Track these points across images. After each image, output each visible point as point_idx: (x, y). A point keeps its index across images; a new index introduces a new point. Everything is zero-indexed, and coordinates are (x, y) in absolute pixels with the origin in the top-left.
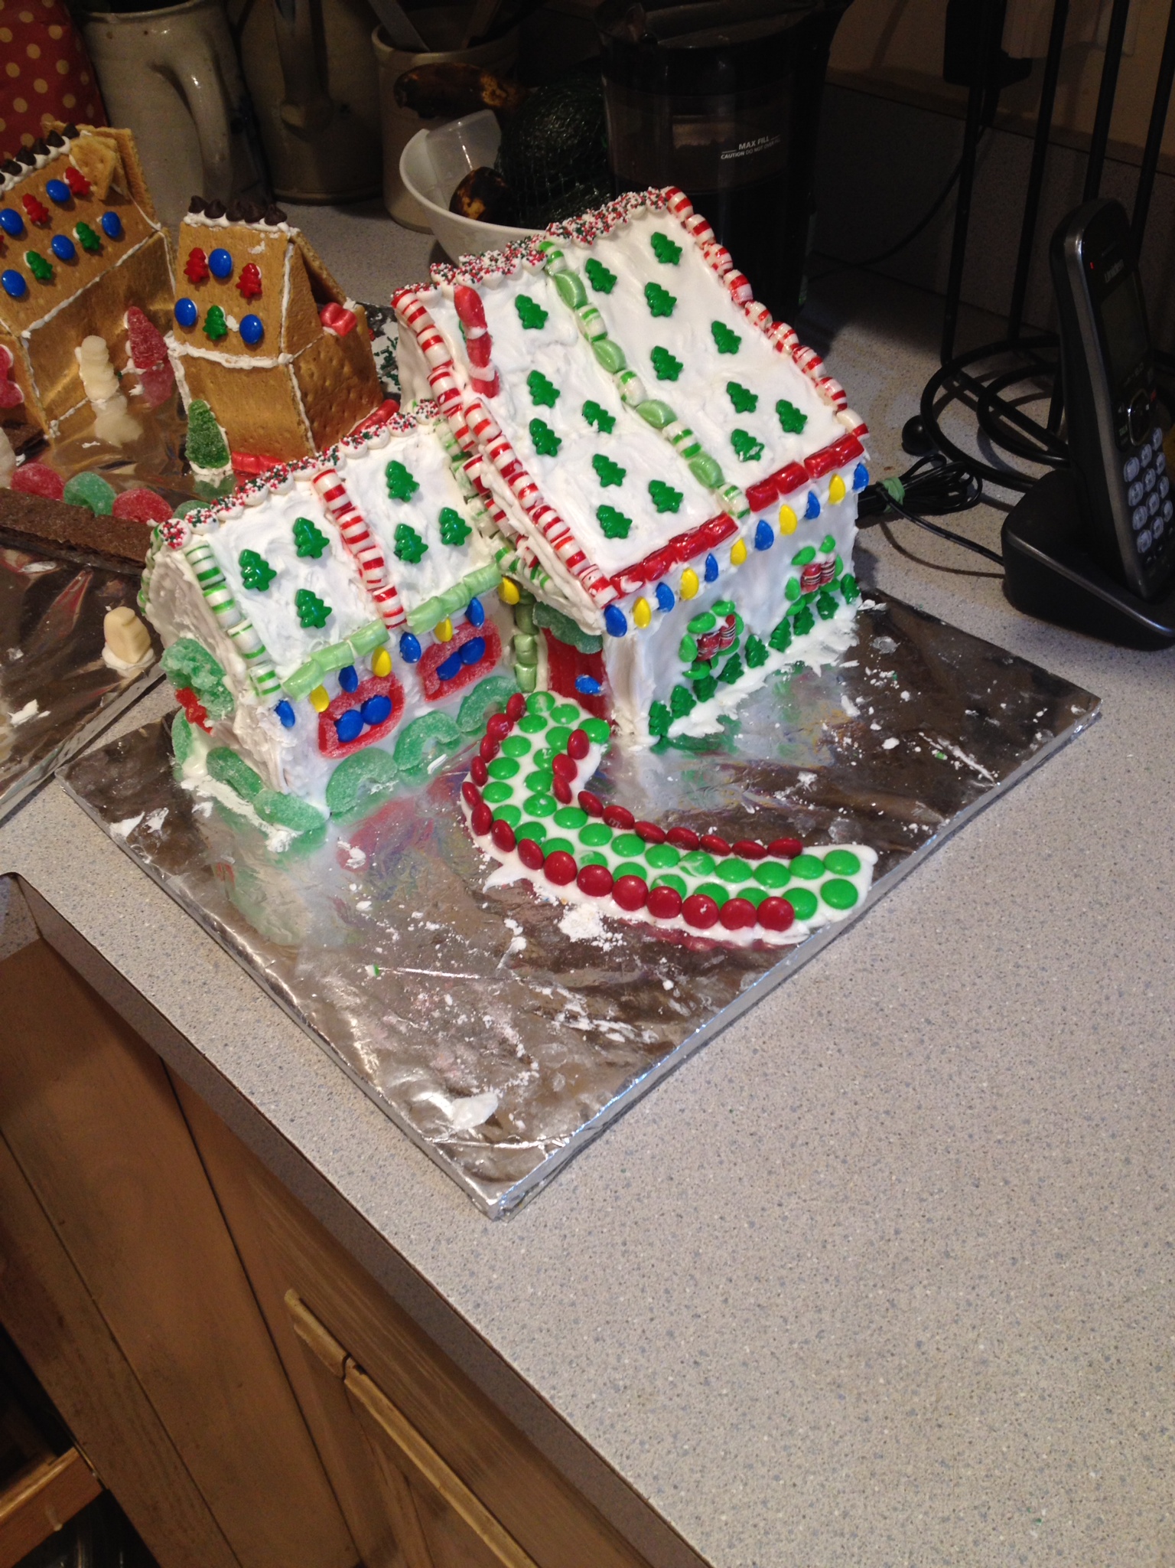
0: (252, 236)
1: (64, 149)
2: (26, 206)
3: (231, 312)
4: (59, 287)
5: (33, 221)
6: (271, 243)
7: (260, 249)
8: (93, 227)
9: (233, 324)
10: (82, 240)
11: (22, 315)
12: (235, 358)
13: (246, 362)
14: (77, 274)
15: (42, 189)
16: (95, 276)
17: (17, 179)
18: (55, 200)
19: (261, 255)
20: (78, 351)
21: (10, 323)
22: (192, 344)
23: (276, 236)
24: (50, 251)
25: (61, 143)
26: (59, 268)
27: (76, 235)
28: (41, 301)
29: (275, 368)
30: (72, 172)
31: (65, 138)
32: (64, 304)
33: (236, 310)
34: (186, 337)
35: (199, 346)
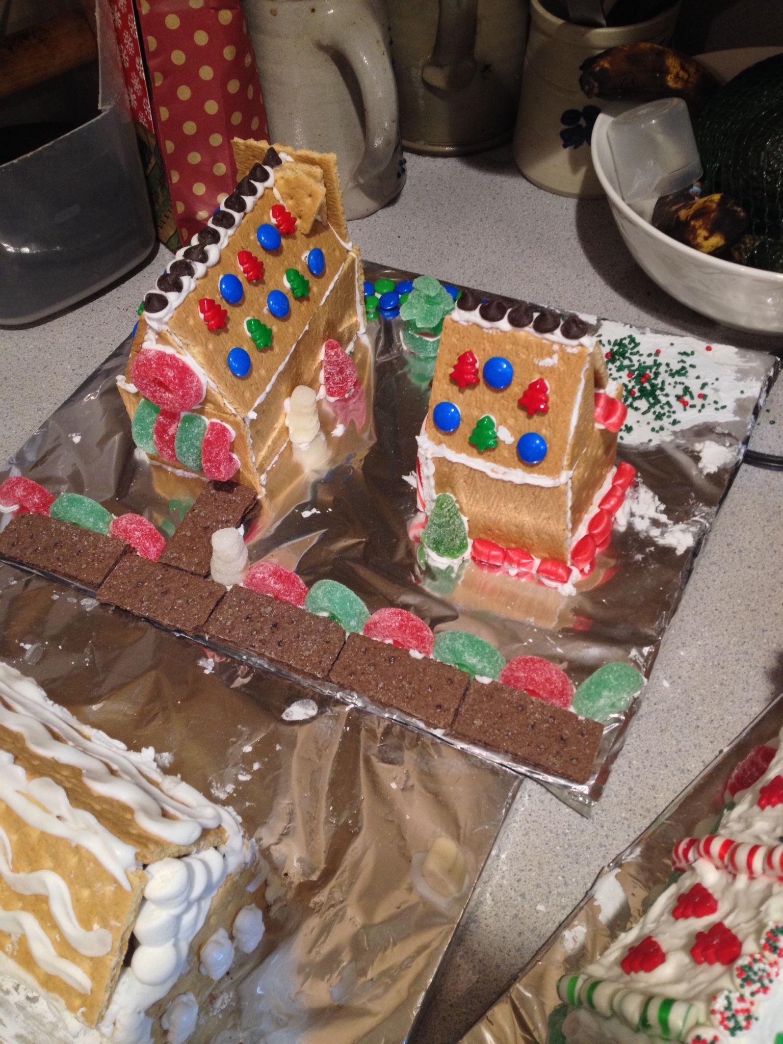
0: (541, 347)
1: (269, 183)
2: (242, 264)
3: (504, 422)
4: (277, 349)
5: (249, 280)
6: (565, 357)
7: (548, 362)
8: (299, 268)
9: (506, 436)
10: (293, 290)
11: (247, 395)
12: (502, 469)
13: (519, 475)
14: (291, 329)
15: (253, 237)
16: (305, 325)
17: (230, 232)
18: (265, 248)
19: (552, 369)
20: (287, 403)
21: (236, 406)
22: (449, 447)
23: (575, 350)
24: (265, 310)
25: (265, 177)
26: (275, 327)
27: (287, 285)
28: (263, 372)
29: (555, 488)
30: (279, 210)
31: (267, 168)
32: (281, 368)
33: (511, 421)
34: (442, 437)
35: (460, 450)
